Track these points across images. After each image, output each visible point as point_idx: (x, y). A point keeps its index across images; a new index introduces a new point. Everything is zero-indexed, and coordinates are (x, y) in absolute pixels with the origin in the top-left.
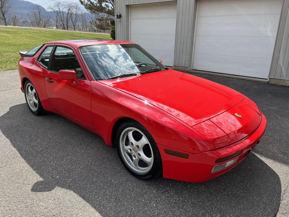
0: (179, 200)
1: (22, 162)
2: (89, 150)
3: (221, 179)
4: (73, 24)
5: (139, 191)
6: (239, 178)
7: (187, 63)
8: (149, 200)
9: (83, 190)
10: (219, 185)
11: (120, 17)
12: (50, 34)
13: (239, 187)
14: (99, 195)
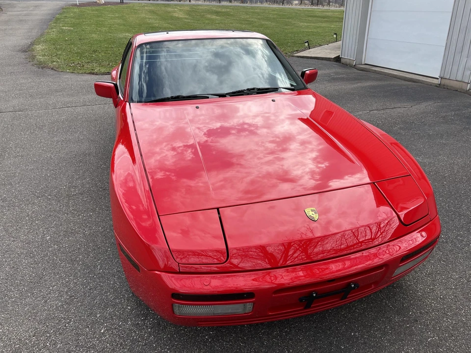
0: (146, 338)
3: (264, 333)
5: (112, 297)
6: (302, 346)
8: (106, 318)
10: (244, 343)
14: (60, 282)
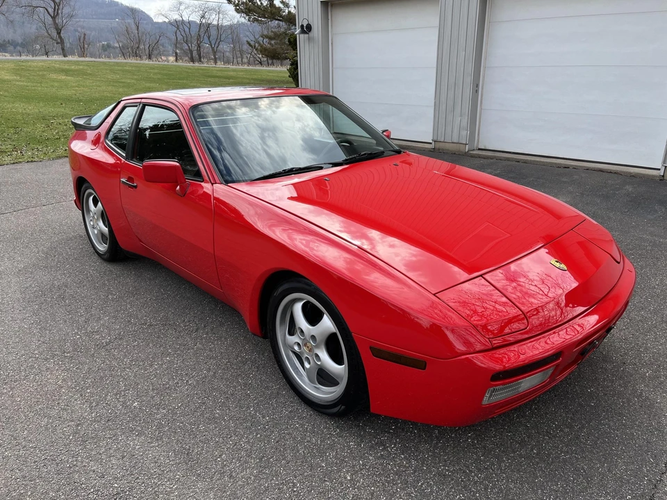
0: (407, 465)
1: (62, 369)
2: (212, 343)
3: (518, 417)
4: (213, 49)
5: (316, 441)
6: (561, 416)
7: (464, 133)
8: (336, 463)
9: (190, 435)
10: (510, 432)
11: (307, 29)
12: (159, 73)
13: (560, 437)
14: (224, 448)
